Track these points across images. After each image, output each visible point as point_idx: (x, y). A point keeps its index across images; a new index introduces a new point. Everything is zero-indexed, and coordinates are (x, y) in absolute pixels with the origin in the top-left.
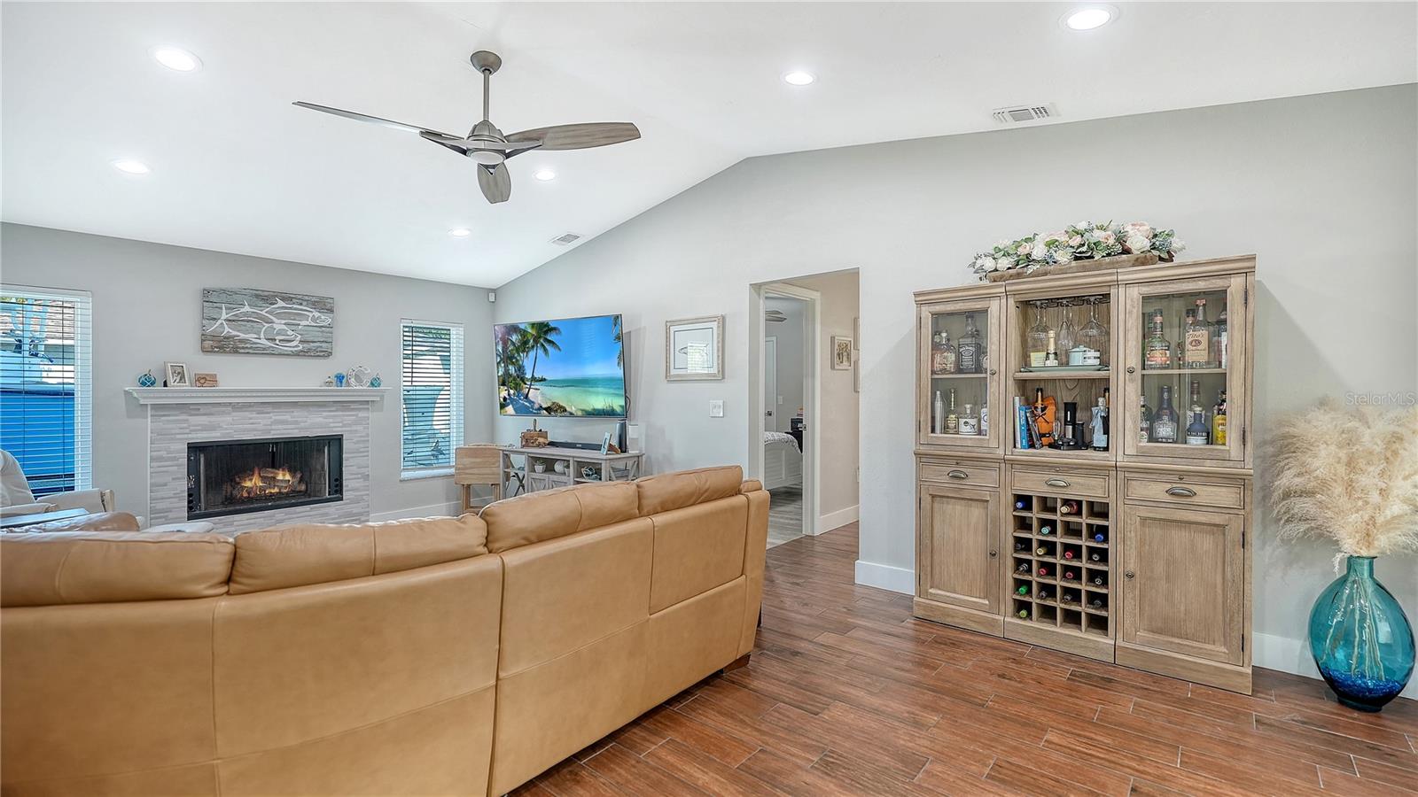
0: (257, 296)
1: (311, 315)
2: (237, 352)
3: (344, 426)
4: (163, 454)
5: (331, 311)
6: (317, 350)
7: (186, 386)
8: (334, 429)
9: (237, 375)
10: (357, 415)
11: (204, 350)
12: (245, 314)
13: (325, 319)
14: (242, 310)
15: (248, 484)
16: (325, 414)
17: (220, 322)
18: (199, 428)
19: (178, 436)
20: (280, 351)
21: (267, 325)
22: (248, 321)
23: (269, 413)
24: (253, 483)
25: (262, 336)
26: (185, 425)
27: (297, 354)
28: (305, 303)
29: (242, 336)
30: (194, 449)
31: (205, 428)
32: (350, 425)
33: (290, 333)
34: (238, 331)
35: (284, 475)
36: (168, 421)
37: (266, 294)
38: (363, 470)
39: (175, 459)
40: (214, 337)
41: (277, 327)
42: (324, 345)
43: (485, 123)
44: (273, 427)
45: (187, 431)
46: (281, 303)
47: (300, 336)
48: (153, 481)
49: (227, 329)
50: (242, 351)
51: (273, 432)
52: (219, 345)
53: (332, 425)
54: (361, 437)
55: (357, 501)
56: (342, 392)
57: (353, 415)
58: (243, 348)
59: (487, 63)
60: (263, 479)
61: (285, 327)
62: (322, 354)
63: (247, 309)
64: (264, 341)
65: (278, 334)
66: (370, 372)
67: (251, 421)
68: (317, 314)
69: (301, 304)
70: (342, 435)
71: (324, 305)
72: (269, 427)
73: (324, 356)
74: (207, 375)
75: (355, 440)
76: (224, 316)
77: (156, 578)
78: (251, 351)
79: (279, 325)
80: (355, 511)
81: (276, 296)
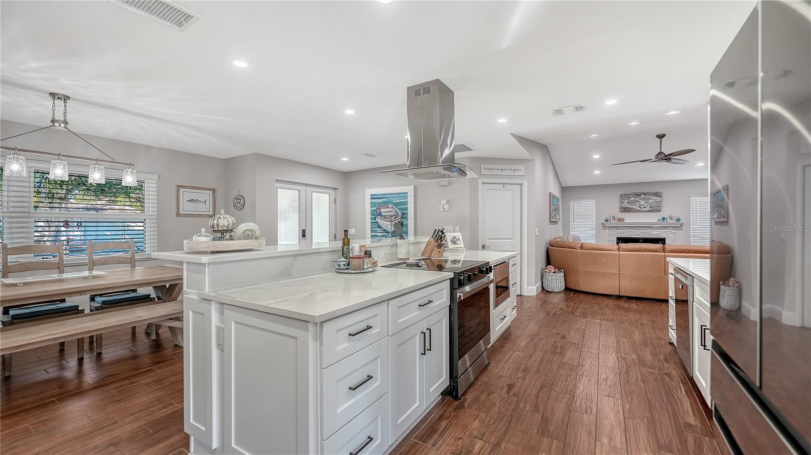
0: (635, 195)
5: (661, 196)
6: (656, 209)
7: (616, 221)
9: (630, 218)
11: (621, 212)
12: (632, 200)
13: (659, 199)
27: (648, 211)
29: (631, 207)
31: (621, 233)
40: (623, 208)
43: (660, 153)
46: (643, 196)
52: (625, 210)
56: (664, 224)
59: (661, 137)
63: (633, 199)
64: (638, 208)
66: (675, 216)
68: (655, 198)
71: (658, 195)
76: (626, 202)
77: (573, 246)
79: (642, 202)
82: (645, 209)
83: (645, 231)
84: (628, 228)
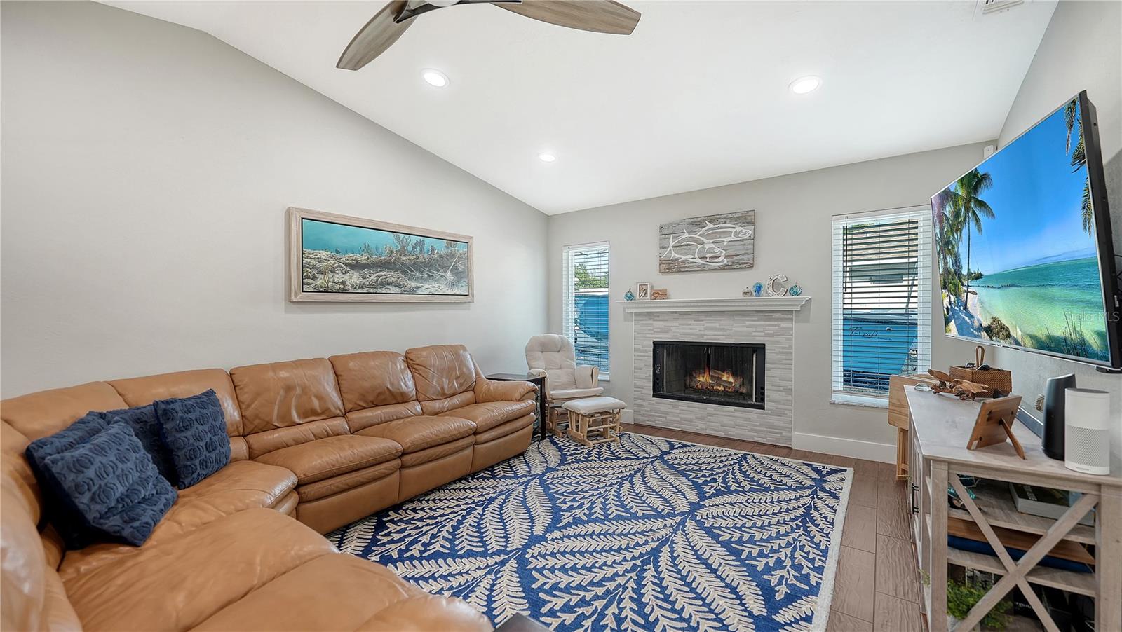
0: (692, 223)
1: (733, 230)
2: (680, 271)
3: (766, 335)
4: (640, 347)
5: (752, 223)
6: (741, 262)
8: (757, 338)
10: (779, 325)
12: (684, 240)
13: (747, 232)
14: (683, 237)
15: (701, 379)
16: (748, 323)
17: (669, 249)
18: (659, 330)
19: (648, 335)
20: (709, 267)
21: (700, 246)
22: (687, 245)
23: (702, 320)
24: (703, 379)
25: (696, 256)
26: (651, 328)
27: (723, 268)
28: (728, 221)
29: (683, 258)
30: (657, 345)
32: (772, 335)
33: (717, 250)
34: (681, 254)
35: (728, 378)
36: (643, 324)
37: (699, 219)
38: (783, 383)
39: (645, 351)
41: (707, 246)
42: (745, 257)
44: (706, 333)
45: (652, 332)
46: (710, 225)
47: (724, 252)
48: (636, 365)
49: (674, 254)
50: (683, 270)
51: (705, 337)
52: (671, 267)
53: (754, 334)
54: (783, 348)
55: (779, 413)
57: (776, 325)
58: (684, 267)
60: (712, 377)
61: (713, 246)
62: (743, 266)
63: (687, 235)
64: (698, 260)
65: (708, 252)
67: (691, 327)
68: (739, 229)
69: (725, 223)
70: (764, 345)
71: (746, 219)
72: (702, 333)
73: (746, 268)
74: (660, 290)
75: (777, 350)
76: (672, 244)
78: (689, 269)
79: (709, 244)
80: (776, 423)
81: (706, 220)
82: (717, 263)
83: (717, 325)
84: (676, 316)
